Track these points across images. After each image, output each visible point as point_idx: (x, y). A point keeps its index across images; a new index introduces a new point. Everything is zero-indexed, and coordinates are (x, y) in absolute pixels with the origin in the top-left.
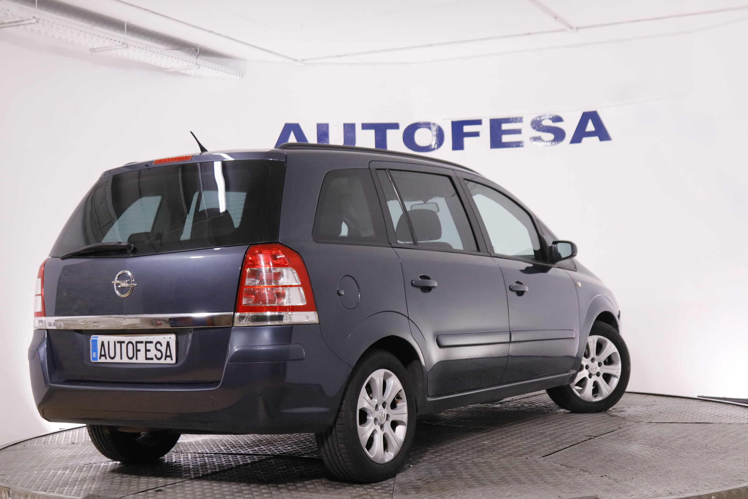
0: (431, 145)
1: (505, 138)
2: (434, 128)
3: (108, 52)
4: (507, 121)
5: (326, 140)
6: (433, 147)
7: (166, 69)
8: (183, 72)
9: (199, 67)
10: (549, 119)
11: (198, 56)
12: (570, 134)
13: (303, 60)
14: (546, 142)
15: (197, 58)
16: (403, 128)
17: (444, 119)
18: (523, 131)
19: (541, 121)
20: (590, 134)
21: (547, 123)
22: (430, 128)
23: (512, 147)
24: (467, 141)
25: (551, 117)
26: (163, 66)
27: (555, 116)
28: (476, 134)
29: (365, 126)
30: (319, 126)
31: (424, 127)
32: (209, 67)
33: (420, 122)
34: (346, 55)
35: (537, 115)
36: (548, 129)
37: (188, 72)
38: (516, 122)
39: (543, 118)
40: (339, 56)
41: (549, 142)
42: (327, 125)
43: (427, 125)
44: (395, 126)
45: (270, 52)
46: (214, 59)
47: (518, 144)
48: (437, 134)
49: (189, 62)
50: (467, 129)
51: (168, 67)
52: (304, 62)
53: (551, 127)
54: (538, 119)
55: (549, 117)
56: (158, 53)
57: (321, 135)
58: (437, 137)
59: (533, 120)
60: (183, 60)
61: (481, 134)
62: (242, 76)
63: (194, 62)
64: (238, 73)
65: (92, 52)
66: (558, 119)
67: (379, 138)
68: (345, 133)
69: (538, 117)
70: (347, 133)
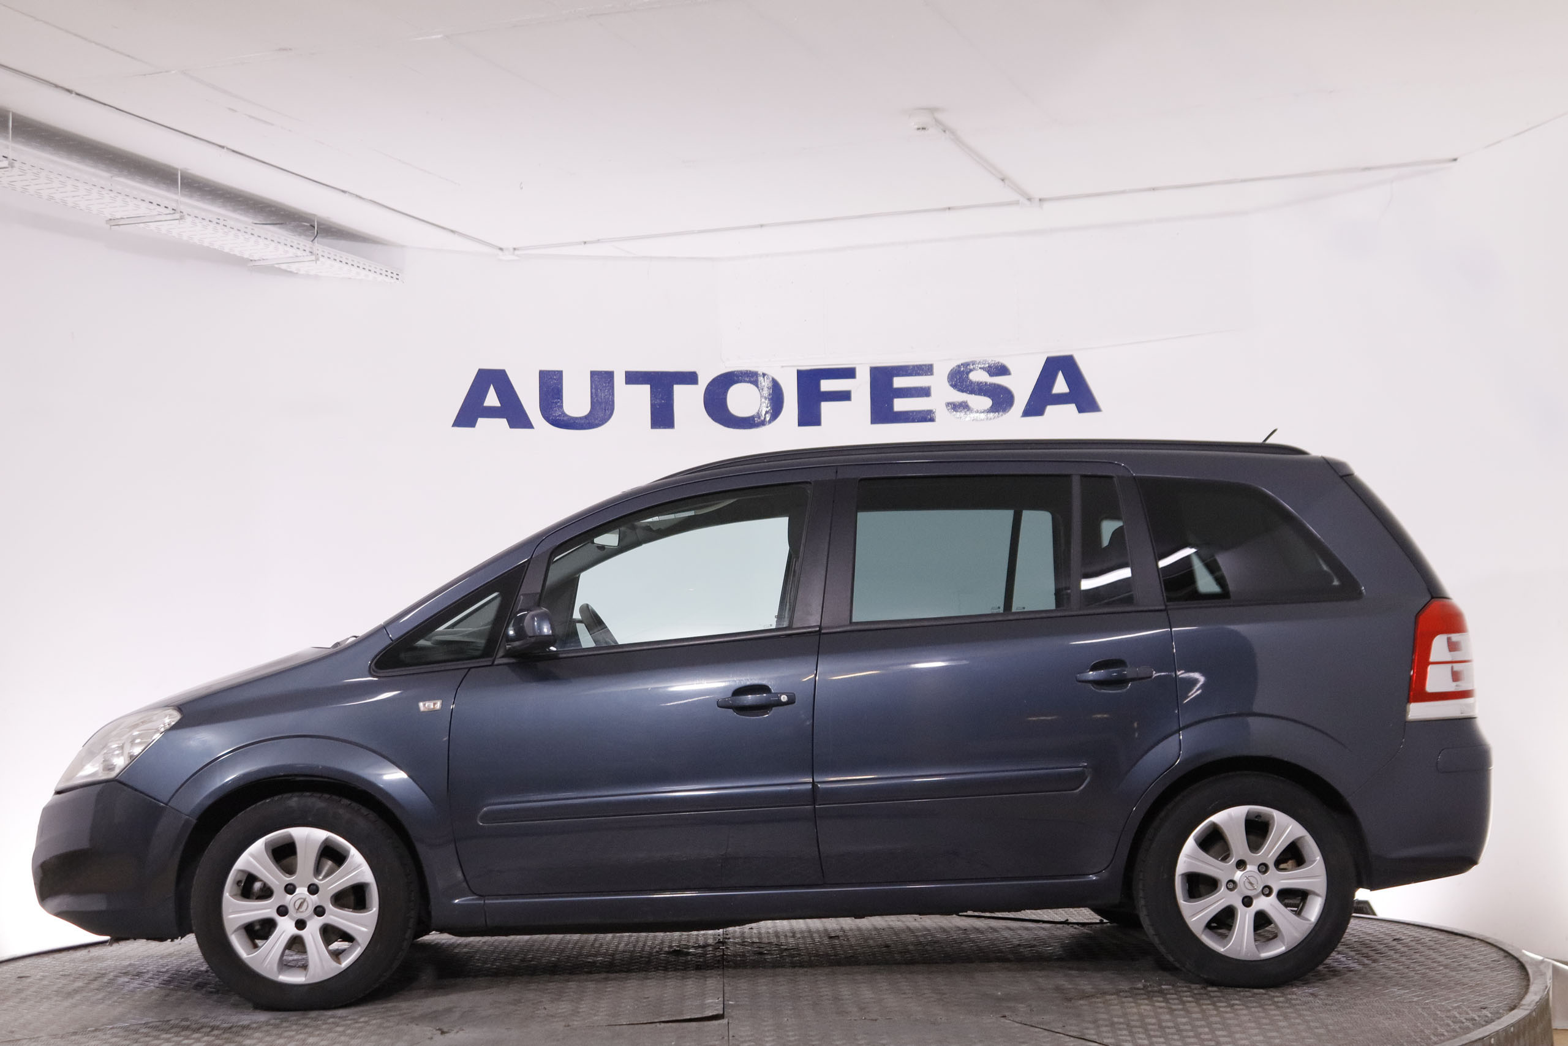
0: (758, 415)
1: (900, 405)
4: (903, 371)
5: (556, 403)
6: (763, 419)
7: (252, 261)
8: (284, 267)
9: (317, 259)
10: (984, 369)
11: (316, 237)
12: (1022, 399)
13: (515, 249)
14: (977, 412)
15: (312, 241)
16: (704, 381)
17: (782, 367)
18: (933, 391)
19: (968, 373)
20: (1061, 399)
21: (978, 376)
22: (755, 383)
23: (913, 421)
24: (826, 407)
25: (988, 366)
26: (246, 256)
27: (994, 364)
28: (845, 396)
29: (633, 378)
30: (544, 375)
31: (745, 382)
32: (335, 260)
33: (737, 372)
34: (598, 241)
35: (959, 363)
36: (981, 389)
37: (293, 268)
38: (919, 374)
39: (971, 367)
40: (585, 243)
41: (982, 412)
42: (559, 375)
43: (751, 377)
44: (690, 378)
45: (452, 231)
46: (343, 243)
47: (926, 416)
48: (769, 395)
49: (298, 248)
50: (827, 385)
51: (257, 257)
52: (517, 252)
53: (986, 384)
54: (962, 369)
55: (982, 366)
57: (547, 394)
58: (770, 400)
59: (952, 370)
60: (285, 245)
61: (853, 396)
62: (397, 277)
63: (308, 249)
64: (389, 272)
65: (109, 226)
66: (1002, 370)
67: (658, 401)
68: (594, 391)
69: (962, 364)
70: (597, 390)
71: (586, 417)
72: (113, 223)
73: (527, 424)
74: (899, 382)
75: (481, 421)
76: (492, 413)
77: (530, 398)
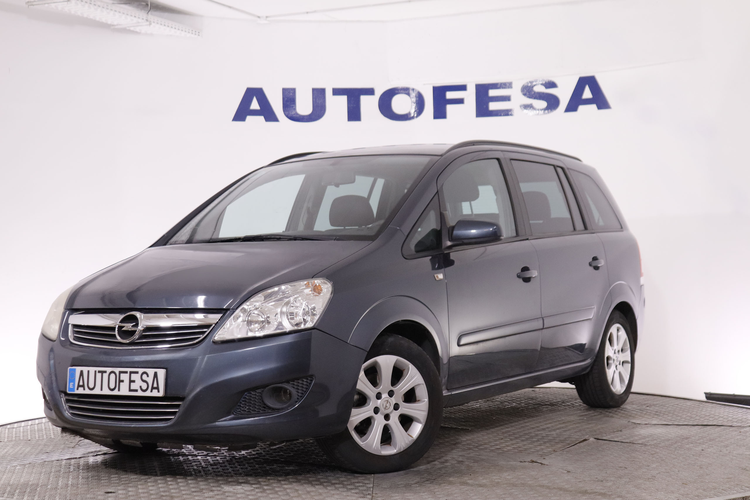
0: (410, 113)
1: (493, 106)
2: (413, 94)
3: (46, 5)
4: (495, 86)
5: (293, 107)
6: (412, 115)
7: (113, 25)
8: (132, 29)
9: (150, 24)
10: (542, 84)
11: (149, 11)
12: (564, 102)
13: (267, 17)
14: (538, 110)
15: (148, 13)
16: (379, 93)
17: (424, 84)
18: (512, 98)
19: (533, 87)
20: (587, 102)
21: (539, 89)
22: (408, 94)
23: (500, 115)
24: (450, 108)
25: (544, 82)
26: (109, 22)
27: (548, 82)
28: (460, 101)
29: (337, 92)
30: (285, 90)
31: (402, 93)
32: (161, 24)
33: (398, 88)
34: (315, 12)
35: (528, 80)
36: (541, 96)
37: (138, 29)
38: (504, 88)
39: (534, 83)
40: (307, 13)
41: (541, 110)
42: (294, 90)
43: (406, 91)
44: (370, 92)
45: (230, 7)
46: (166, 14)
47: (507, 113)
48: (416, 101)
49: (139, 18)
50: (450, 95)
51: (115, 23)
52: (268, 19)
53: (543, 93)
54: (529, 85)
55: (541, 83)
56: (103, 7)
57: (287, 101)
58: (416, 104)
59: (523, 86)
60: (131, 16)
61: (465, 101)
62: (199, 34)
63: (145, 18)
64: (194, 31)
65: (27, 6)
66: (551, 85)
67: (352, 105)
68: (314, 100)
69: (529, 82)
70: (316, 99)
71: (310, 115)
72: (30, 4)
73: (275, 119)
74: (492, 93)
75: (249, 118)
76: (255, 113)
77: (277, 104)
